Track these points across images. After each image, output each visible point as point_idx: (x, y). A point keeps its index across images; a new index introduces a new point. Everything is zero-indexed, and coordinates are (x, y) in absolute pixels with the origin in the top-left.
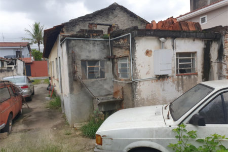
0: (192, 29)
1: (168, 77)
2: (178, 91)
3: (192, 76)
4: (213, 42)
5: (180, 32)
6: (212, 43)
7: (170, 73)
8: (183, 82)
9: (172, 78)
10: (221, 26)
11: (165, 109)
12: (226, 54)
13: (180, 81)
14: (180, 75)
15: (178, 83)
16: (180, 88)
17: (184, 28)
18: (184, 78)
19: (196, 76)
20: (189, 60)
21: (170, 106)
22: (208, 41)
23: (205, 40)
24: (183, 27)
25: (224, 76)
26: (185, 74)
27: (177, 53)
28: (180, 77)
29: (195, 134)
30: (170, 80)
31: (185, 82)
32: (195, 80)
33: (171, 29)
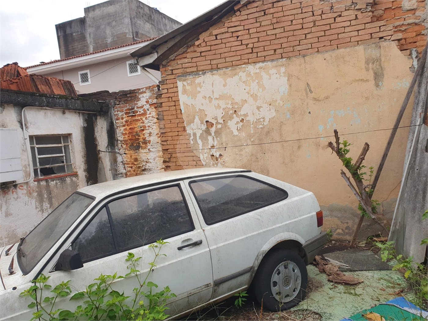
0: (58, 91)
1: (15, 186)
2: (42, 211)
3: (68, 180)
4: (98, 117)
5: (32, 94)
6: (96, 119)
7: (19, 178)
8: (49, 193)
9: (25, 187)
10: (108, 92)
11: (7, 255)
12: (119, 138)
13: (44, 192)
14: (42, 180)
15: (40, 195)
16: (46, 205)
17: (43, 88)
18: (52, 183)
19: (74, 179)
20: (59, 150)
21: (20, 245)
22: (89, 114)
23: (83, 114)
24: (39, 87)
25: (122, 174)
26: (53, 175)
27: (31, 137)
28: (43, 183)
29: (68, 288)
30: (21, 192)
31: (55, 191)
32: (75, 185)
33: (13, 87)
